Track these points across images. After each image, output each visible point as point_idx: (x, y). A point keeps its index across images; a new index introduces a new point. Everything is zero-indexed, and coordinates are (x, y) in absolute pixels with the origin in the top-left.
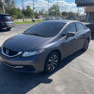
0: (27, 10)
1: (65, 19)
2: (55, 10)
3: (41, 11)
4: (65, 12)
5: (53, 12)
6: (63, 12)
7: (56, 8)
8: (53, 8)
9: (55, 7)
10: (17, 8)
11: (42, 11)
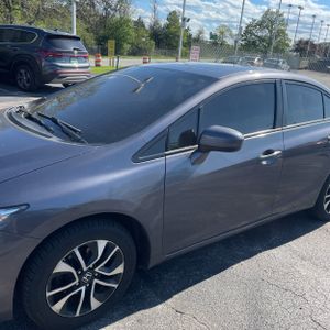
0: (168, 27)
1: (306, 69)
2: (271, 31)
3: (218, 34)
4: (307, 42)
5: (262, 39)
6: (300, 41)
7: (272, 22)
8: (261, 25)
9: (269, 20)
10: (135, 18)
11: (222, 33)
